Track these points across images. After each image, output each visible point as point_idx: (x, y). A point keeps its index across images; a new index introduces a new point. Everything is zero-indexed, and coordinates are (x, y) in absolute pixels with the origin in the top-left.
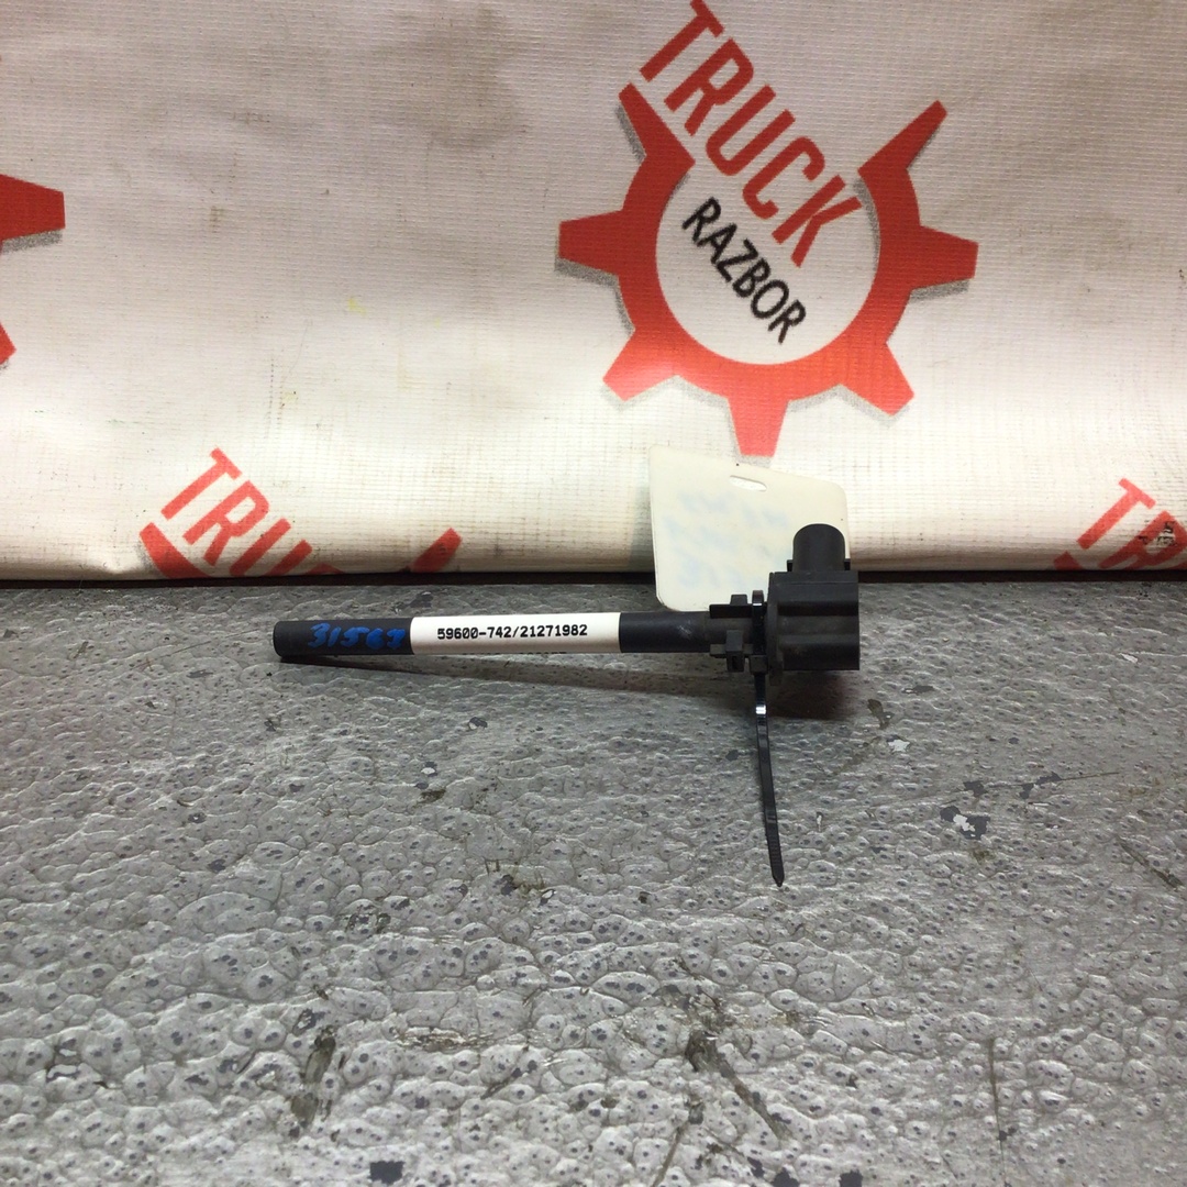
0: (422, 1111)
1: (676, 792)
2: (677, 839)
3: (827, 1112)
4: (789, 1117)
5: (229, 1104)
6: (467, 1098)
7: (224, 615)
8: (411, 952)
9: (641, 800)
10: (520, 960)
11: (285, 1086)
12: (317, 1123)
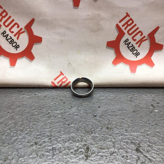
0: (102, 157)
1: (128, 116)
2: (129, 122)
3: (156, 158)
4: (151, 159)
5: (77, 156)
6: (108, 156)
7: (63, 92)
8: (96, 136)
9: (123, 117)
10: (111, 138)
11: (84, 154)
12: (89, 158)
